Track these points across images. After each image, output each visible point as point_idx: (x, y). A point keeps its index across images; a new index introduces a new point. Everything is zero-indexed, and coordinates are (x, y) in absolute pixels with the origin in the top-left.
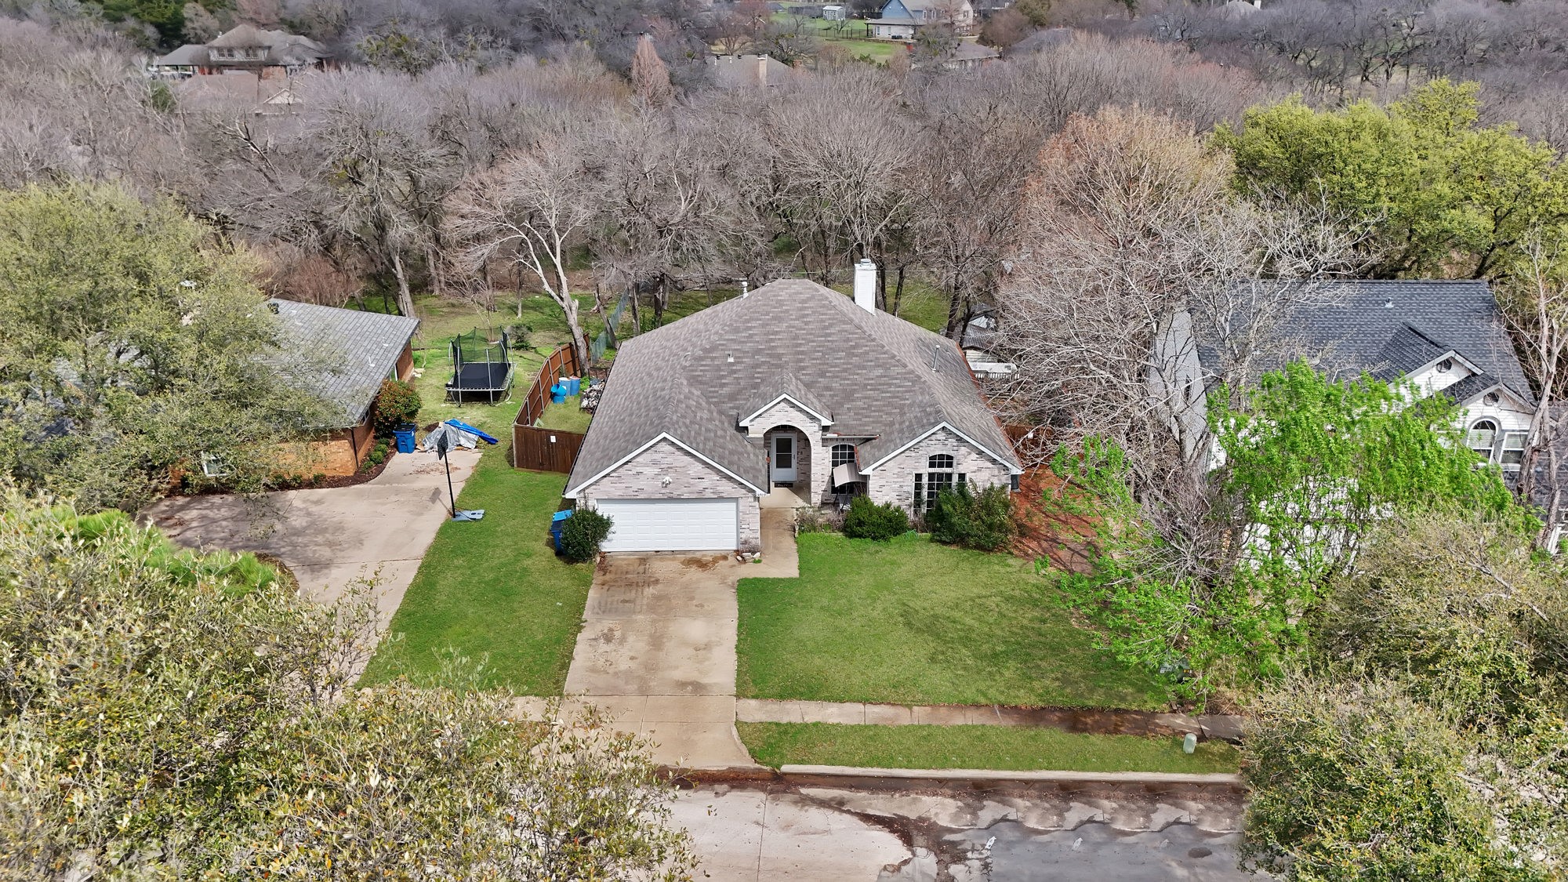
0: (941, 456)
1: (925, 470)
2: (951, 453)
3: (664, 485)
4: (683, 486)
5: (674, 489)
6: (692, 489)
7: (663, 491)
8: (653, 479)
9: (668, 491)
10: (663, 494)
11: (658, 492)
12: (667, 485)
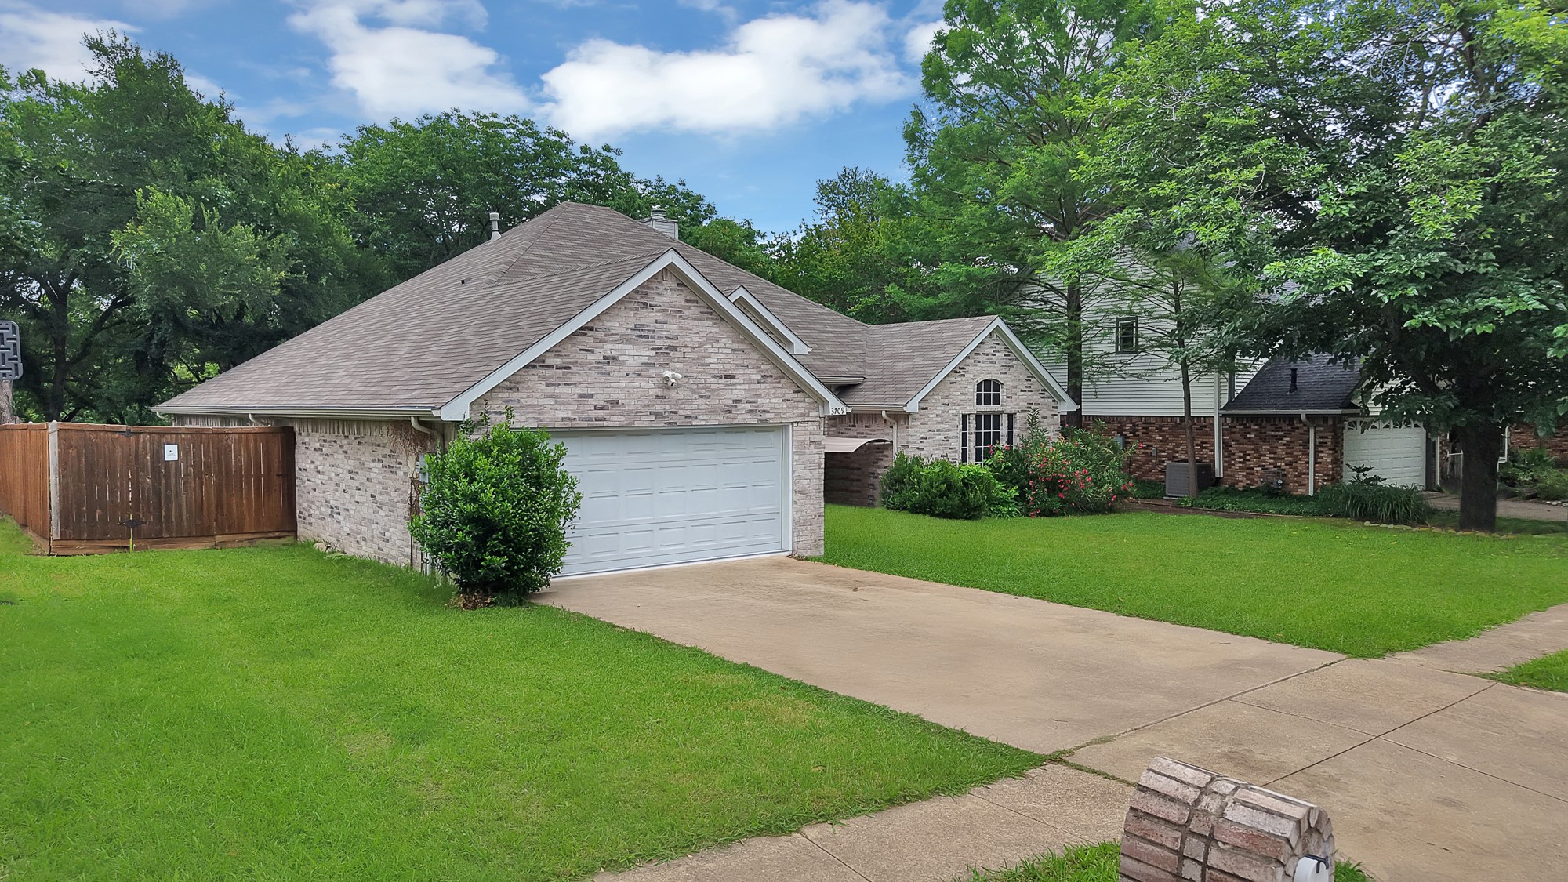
0: (988, 383)
1: (972, 408)
2: (998, 378)
3: (660, 392)
4: (697, 396)
5: (680, 402)
6: (713, 402)
7: (659, 408)
8: (639, 375)
9: (667, 407)
10: (657, 414)
11: (646, 409)
12: (666, 393)
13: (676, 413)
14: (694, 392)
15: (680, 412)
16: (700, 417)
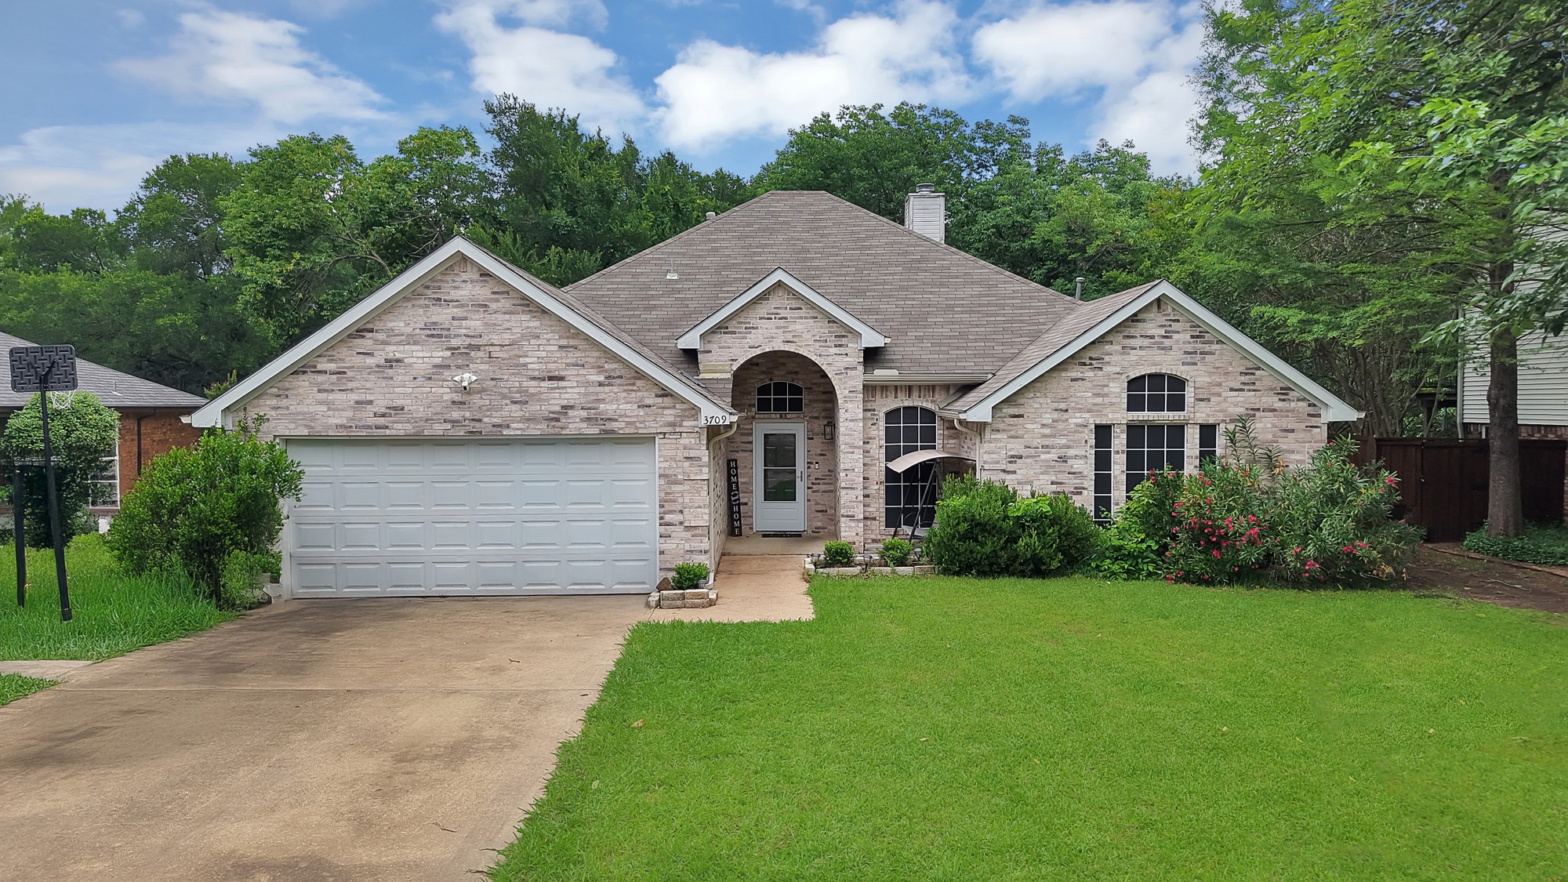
0: (1156, 379)
1: (1119, 415)
2: (1181, 371)
3: (457, 397)
4: (508, 402)
5: (485, 408)
6: (533, 408)
7: (456, 415)
8: (430, 379)
9: (468, 414)
10: (453, 422)
11: (440, 417)
12: (465, 398)
13: (480, 421)
14: (504, 397)
15: (486, 420)
16: (514, 425)
